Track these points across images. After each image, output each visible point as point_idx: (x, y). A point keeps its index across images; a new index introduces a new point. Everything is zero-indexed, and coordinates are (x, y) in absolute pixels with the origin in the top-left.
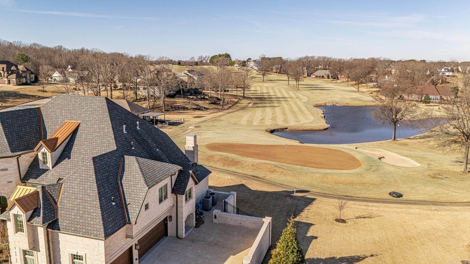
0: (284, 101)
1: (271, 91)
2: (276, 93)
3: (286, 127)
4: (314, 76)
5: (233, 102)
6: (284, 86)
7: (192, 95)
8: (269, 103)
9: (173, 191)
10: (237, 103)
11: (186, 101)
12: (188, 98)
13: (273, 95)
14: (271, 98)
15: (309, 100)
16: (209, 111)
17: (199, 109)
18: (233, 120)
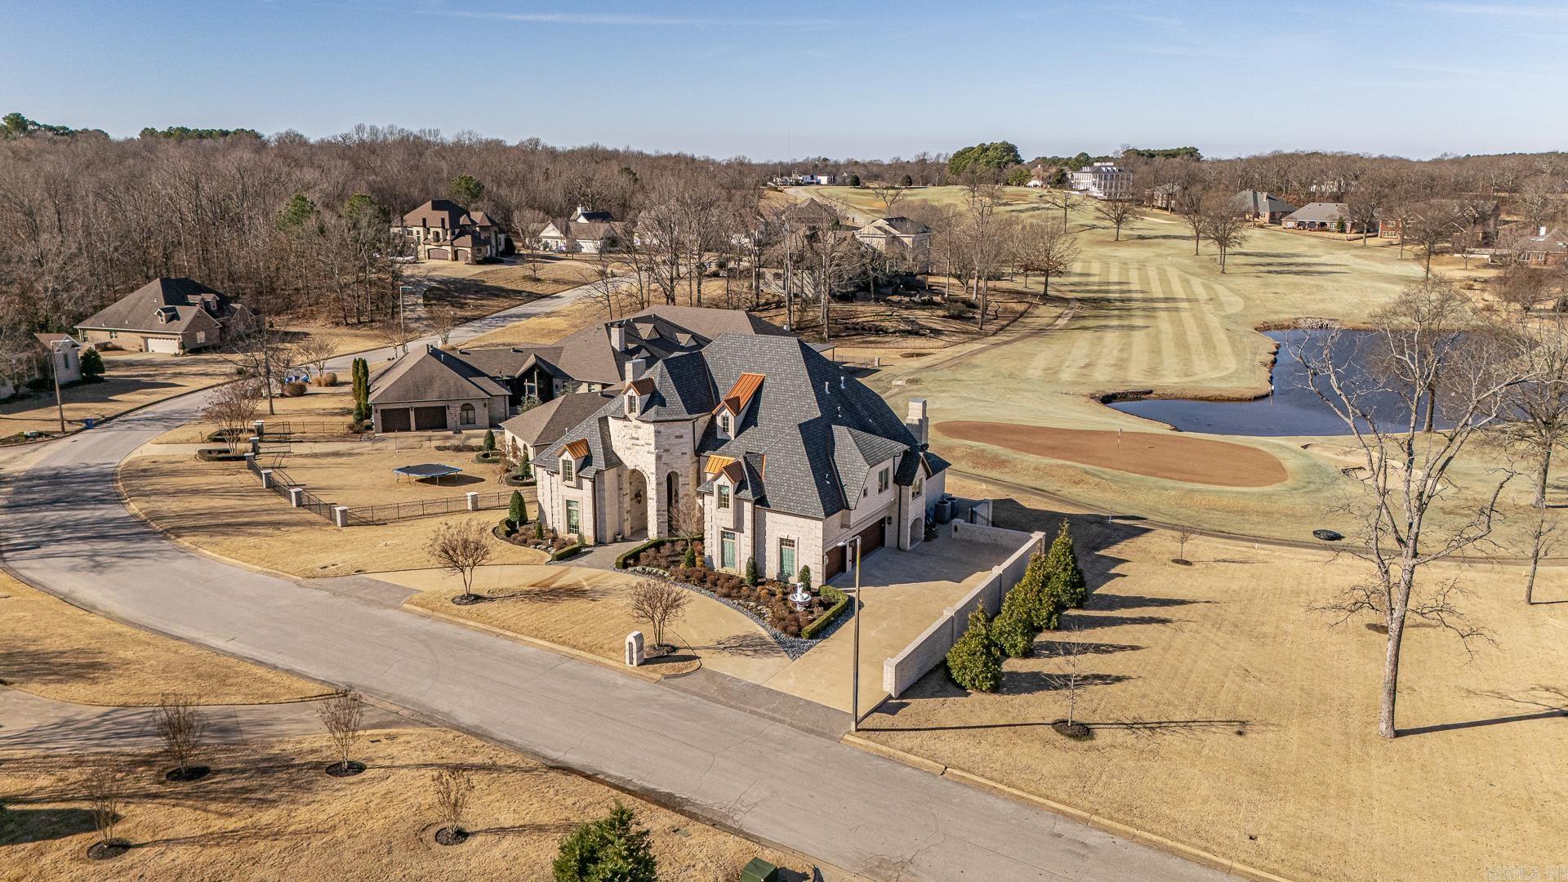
0: (1167, 309)
1: (1134, 276)
2: (1149, 284)
3: (1148, 389)
4: (1291, 224)
5: (1013, 312)
6: (1181, 260)
7: (900, 294)
8: (1120, 317)
9: (896, 481)
10: (1022, 314)
11: (883, 309)
12: (888, 302)
13: (1136, 291)
14: (1130, 300)
15: (1246, 307)
16: (943, 337)
17: (916, 332)
18: (1007, 366)
